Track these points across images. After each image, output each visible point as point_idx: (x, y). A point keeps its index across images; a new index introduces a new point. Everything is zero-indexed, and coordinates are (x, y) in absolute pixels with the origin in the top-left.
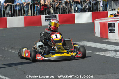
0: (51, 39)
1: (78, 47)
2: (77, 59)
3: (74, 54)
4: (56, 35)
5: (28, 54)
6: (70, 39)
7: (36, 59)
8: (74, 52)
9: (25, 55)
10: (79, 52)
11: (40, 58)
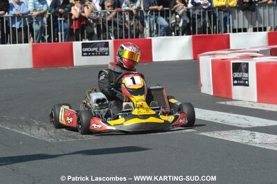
0: (123, 85)
1: (178, 104)
2: (176, 129)
3: (171, 119)
4: (133, 79)
5: (71, 120)
6: (161, 87)
7: (90, 128)
8: (170, 114)
9: (67, 122)
10: (180, 113)
11: (99, 126)
